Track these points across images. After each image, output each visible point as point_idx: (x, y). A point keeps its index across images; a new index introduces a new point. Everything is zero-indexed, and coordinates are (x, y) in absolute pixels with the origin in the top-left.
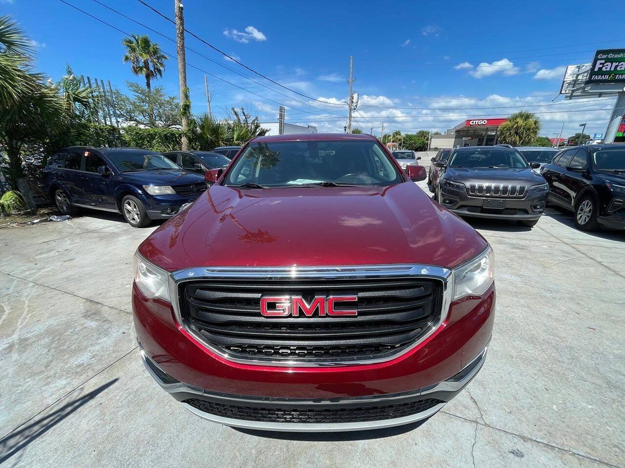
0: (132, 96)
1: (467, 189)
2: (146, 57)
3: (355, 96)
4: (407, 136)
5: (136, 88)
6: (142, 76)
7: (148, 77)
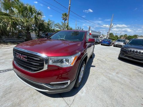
0: (61, 24)
1: (129, 51)
2: (65, 17)
3: (112, 24)
4: (129, 36)
5: (62, 23)
6: (64, 20)
7: (65, 20)
